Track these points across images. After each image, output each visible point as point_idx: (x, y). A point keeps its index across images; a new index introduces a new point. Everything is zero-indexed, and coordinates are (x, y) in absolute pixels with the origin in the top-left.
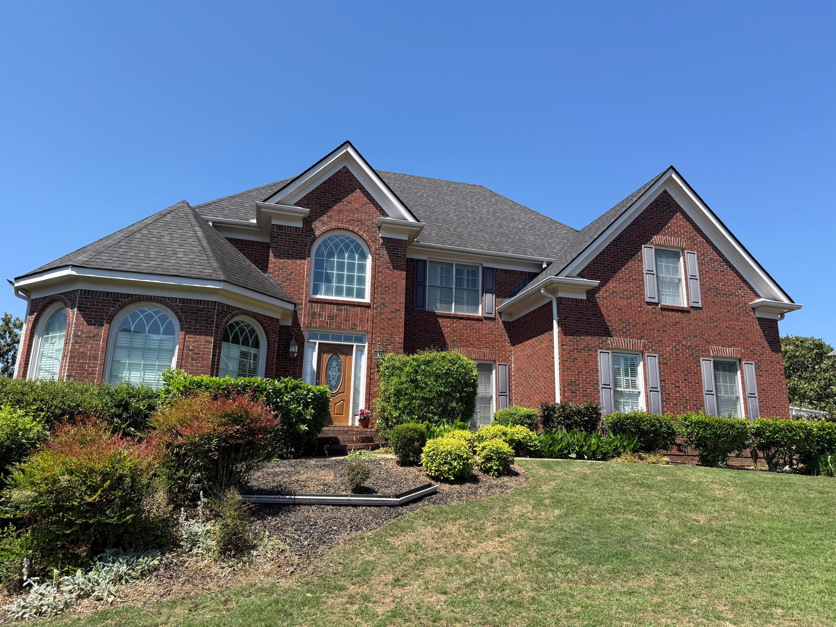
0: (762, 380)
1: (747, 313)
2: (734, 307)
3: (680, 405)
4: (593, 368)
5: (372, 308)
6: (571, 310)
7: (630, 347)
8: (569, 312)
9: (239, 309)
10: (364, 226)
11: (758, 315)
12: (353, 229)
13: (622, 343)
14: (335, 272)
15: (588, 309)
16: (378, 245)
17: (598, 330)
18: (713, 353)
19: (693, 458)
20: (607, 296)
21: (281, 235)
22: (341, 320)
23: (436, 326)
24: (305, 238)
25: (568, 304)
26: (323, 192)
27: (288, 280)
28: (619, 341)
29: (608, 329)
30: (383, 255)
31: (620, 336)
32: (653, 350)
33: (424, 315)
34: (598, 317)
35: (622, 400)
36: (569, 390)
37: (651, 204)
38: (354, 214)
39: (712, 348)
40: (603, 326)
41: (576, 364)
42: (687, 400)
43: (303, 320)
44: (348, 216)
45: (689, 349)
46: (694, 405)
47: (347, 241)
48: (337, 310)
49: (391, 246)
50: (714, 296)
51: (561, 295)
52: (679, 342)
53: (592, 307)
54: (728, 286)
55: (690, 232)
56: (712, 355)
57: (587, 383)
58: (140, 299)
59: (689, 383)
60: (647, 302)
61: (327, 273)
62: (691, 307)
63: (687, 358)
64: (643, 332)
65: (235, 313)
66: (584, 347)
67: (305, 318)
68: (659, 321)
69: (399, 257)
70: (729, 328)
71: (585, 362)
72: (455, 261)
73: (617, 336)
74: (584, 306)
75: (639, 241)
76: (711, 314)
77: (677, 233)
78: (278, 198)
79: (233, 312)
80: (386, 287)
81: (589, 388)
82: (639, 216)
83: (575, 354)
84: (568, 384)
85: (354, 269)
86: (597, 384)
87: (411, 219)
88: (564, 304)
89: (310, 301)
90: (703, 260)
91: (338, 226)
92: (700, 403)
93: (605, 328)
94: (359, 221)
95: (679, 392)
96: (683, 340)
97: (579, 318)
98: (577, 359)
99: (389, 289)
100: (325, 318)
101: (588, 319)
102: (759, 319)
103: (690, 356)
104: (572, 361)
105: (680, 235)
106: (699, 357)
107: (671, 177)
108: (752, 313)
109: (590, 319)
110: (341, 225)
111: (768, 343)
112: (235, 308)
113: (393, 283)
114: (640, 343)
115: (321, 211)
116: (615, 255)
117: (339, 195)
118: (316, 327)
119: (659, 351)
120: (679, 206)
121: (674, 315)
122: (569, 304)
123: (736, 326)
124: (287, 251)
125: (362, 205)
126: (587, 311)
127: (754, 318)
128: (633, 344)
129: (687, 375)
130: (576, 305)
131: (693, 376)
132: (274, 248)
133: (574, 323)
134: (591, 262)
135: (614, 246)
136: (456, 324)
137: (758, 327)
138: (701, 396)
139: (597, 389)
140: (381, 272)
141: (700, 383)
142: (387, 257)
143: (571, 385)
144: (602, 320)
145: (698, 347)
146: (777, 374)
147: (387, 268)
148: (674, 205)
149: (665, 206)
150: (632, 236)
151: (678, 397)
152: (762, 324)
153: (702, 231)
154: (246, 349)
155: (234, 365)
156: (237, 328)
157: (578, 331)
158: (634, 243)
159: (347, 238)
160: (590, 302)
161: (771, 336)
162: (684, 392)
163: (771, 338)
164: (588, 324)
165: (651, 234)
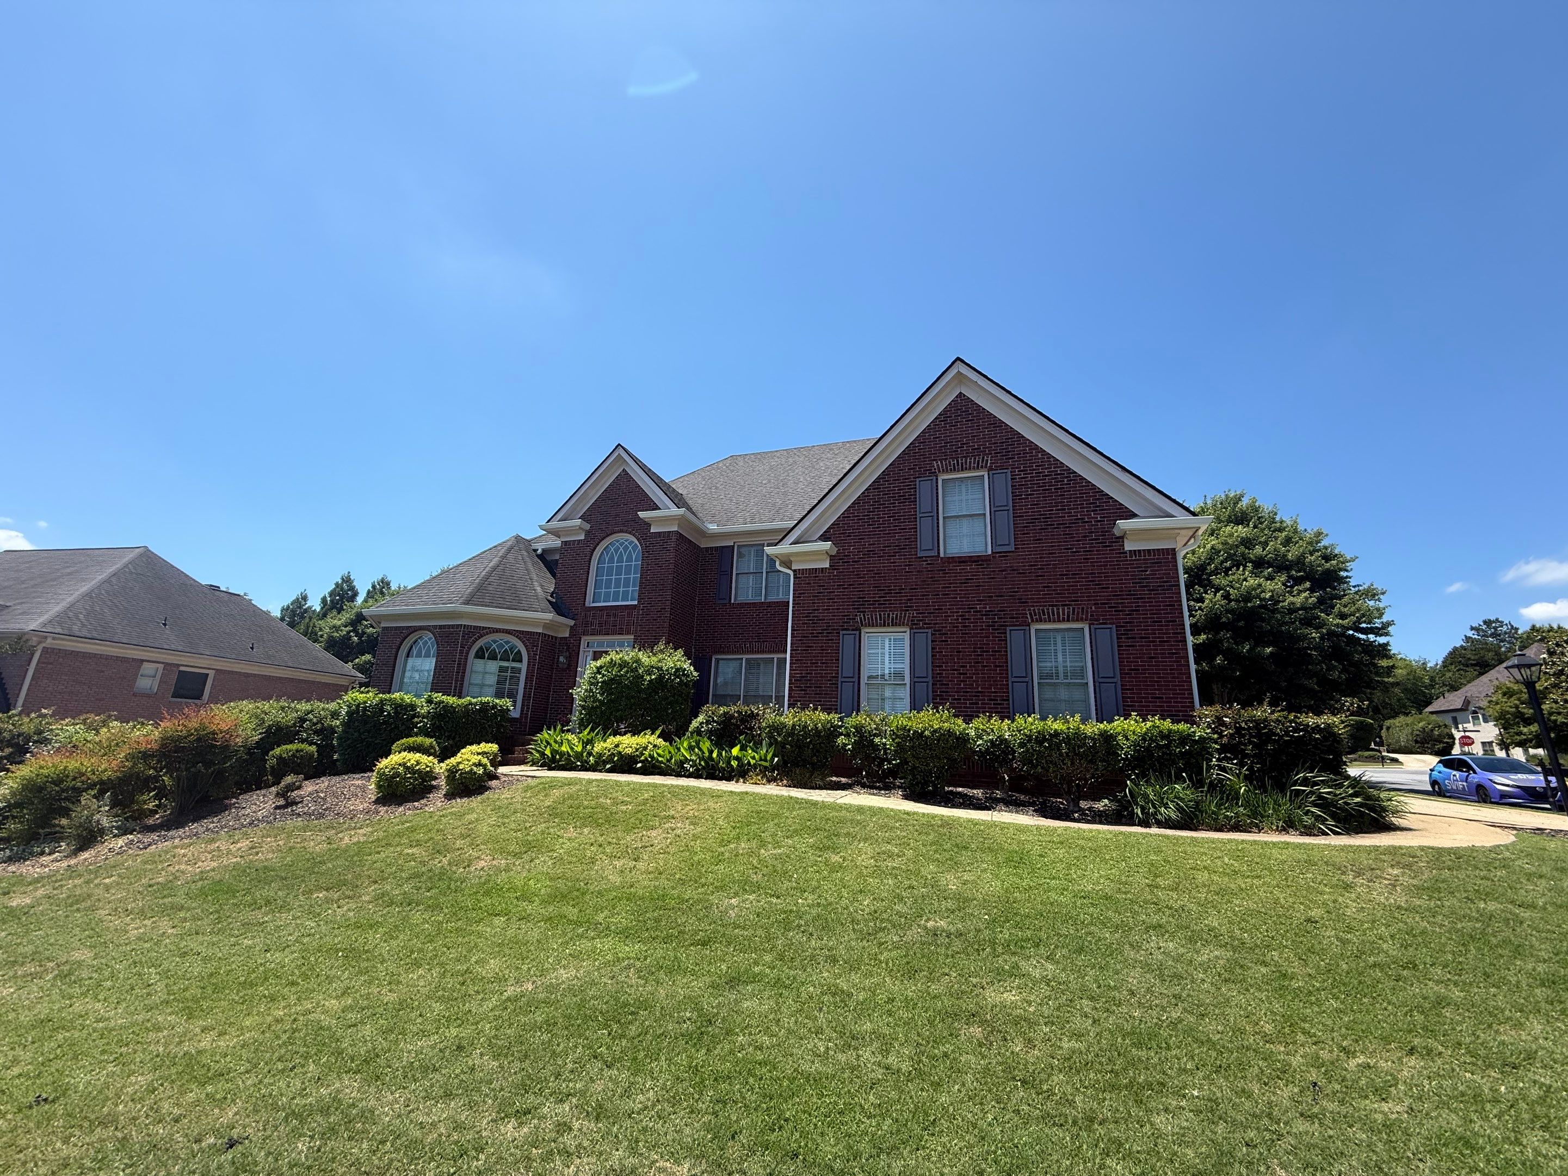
0: (1133, 653)
3: (964, 700)
4: (832, 657)
5: (638, 609)
6: (808, 584)
7: (889, 624)
8: (805, 587)
9: (489, 628)
11: (1130, 546)
12: (627, 530)
13: (876, 618)
14: (614, 577)
15: (832, 579)
16: (649, 541)
17: (843, 606)
18: (1033, 617)
21: (567, 551)
22: (610, 626)
23: (740, 618)
24: (586, 549)
25: (804, 577)
27: (568, 592)
28: (872, 617)
29: (859, 602)
31: (874, 610)
32: (925, 623)
33: (730, 607)
34: (845, 589)
35: (881, 697)
37: (936, 418)
38: (629, 514)
39: (1031, 610)
41: (810, 654)
42: (978, 692)
43: (578, 630)
45: (987, 615)
46: (991, 700)
47: (626, 543)
48: (608, 616)
49: (661, 540)
50: (1041, 529)
51: (799, 566)
54: (1069, 509)
55: (1002, 443)
56: (1031, 620)
57: (822, 677)
58: (416, 629)
59: (984, 666)
60: (920, 557)
61: (607, 579)
62: (995, 553)
63: (982, 629)
64: (911, 600)
65: (484, 633)
66: (822, 630)
67: (579, 627)
68: (938, 581)
69: (668, 551)
70: (1068, 575)
71: (822, 650)
72: (766, 540)
73: (870, 610)
74: (826, 576)
75: (913, 475)
77: (979, 449)
78: (560, 517)
79: (482, 632)
80: (654, 585)
81: (824, 684)
82: (915, 440)
83: (809, 640)
84: (797, 680)
85: (631, 571)
86: (837, 677)
87: (675, 508)
88: (799, 578)
89: (584, 610)
90: (1022, 479)
92: (1001, 696)
93: (854, 602)
95: (964, 681)
96: (977, 604)
97: (818, 593)
98: (811, 647)
99: (656, 587)
101: (830, 592)
102: (1132, 553)
103: (989, 626)
104: (804, 650)
105: (982, 452)
106: (1006, 625)
107: (959, 373)
108: (1118, 546)
109: (833, 592)
110: (615, 529)
112: (484, 628)
113: (661, 580)
114: (905, 616)
115: (601, 519)
116: (876, 502)
117: (617, 498)
118: (589, 636)
119: (936, 624)
120: (984, 409)
121: (963, 569)
122: (806, 577)
123: (1082, 571)
124: (570, 565)
126: (830, 582)
127: (1123, 553)
128: (892, 619)
129: (980, 655)
130: (816, 577)
131: (993, 655)
133: (811, 600)
134: (839, 517)
135: (874, 489)
136: (763, 614)
137: (1130, 567)
138: (1004, 685)
139: (836, 684)
140: (650, 570)
141: (1004, 667)
144: (851, 591)
145: (1004, 611)
148: (975, 410)
149: (959, 416)
150: (902, 470)
151: (963, 688)
152: (1141, 560)
153: (1023, 437)
154: (505, 664)
155: (492, 680)
156: (494, 646)
157: (815, 610)
158: (906, 479)
159: (626, 541)
160: (835, 569)
161: (1158, 578)
162: (974, 681)
163: (1157, 582)
164: (830, 599)
165: (934, 460)
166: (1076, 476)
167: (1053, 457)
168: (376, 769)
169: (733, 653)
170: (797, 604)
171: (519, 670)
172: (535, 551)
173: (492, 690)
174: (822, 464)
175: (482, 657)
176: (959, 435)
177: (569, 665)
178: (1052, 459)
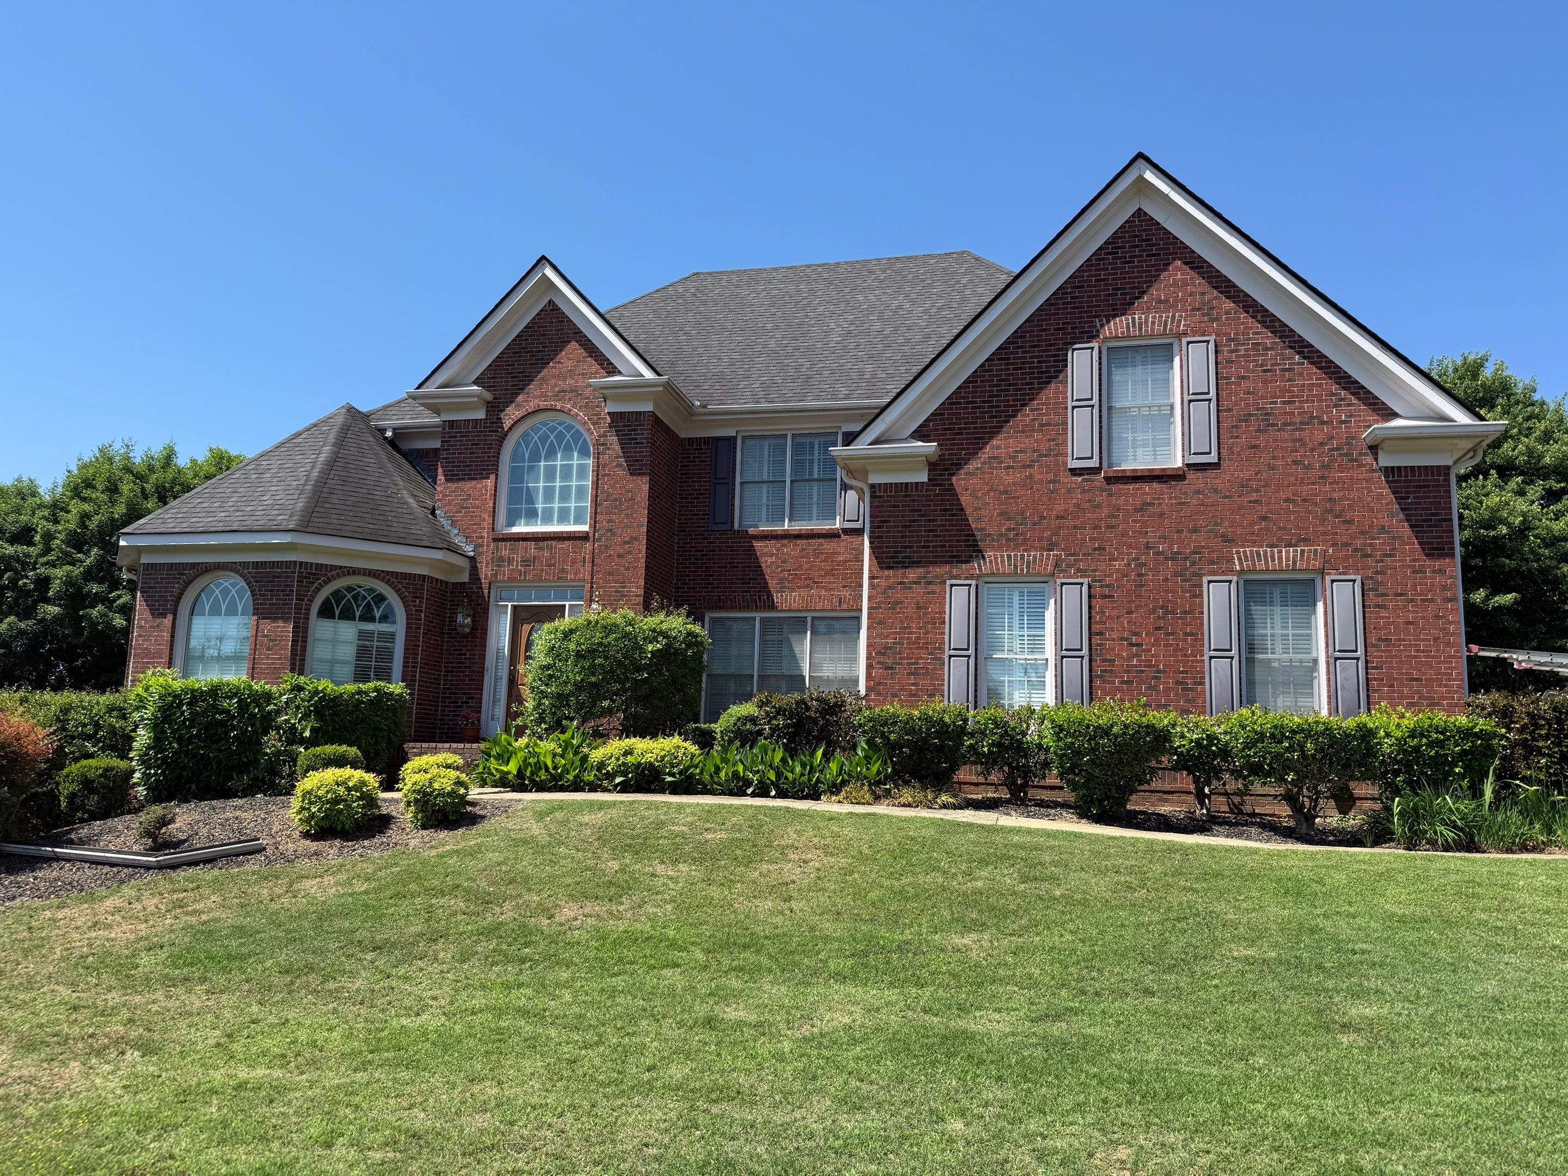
0: (1382, 618)
1: (1352, 460)
2: (1313, 450)
3: (1138, 683)
4: (934, 618)
5: (591, 539)
6: (894, 506)
7: (1022, 570)
8: (890, 511)
9: (341, 567)
10: (582, 399)
11: (1386, 460)
12: (563, 407)
13: (1003, 561)
14: (541, 484)
15: (932, 500)
16: (603, 427)
17: (950, 541)
18: (1241, 564)
19: (1165, 796)
20: (977, 469)
21: (455, 437)
22: (542, 565)
23: (750, 554)
24: (489, 436)
25: (888, 496)
26: (516, 353)
27: (463, 508)
28: (996, 558)
29: (973, 535)
30: (611, 444)
31: (1000, 548)
32: (1079, 570)
33: (730, 538)
34: (953, 515)
35: (1006, 679)
36: (879, 663)
37: (1100, 249)
38: (565, 379)
39: (1238, 553)
40: (963, 530)
41: (898, 613)
42: (1159, 671)
43: (485, 572)
44: (556, 385)
45: (1172, 559)
46: (1178, 683)
47: (560, 428)
48: (535, 548)
49: (625, 426)
50: (1259, 431)
51: (874, 479)
52: (1148, 548)
53: (942, 495)
54: (1301, 402)
55: (1203, 294)
56: (1238, 568)
57: (918, 648)
58: (208, 569)
59: (1168, 634)
60: (1071, 470)
61: (528, 487)
62: (1188, 465)
63: (1166, 580)
64: (1058, 535)
65: (332, 575)
66: (919, 578)
67: (487, 567)
68: (1099, 506)
69: (638, 443)
70: (1293, 501)
71: (919, 608)
72: (789, 429)
73: (993, 548)
74: (923, 496)
75: (1061, 339)
76: (1245, 475)
77: (1166, 301)
78: (441, 378)
79: (329, 574)
80: (616, 500)
81: (922, 658)
82: (1066, 282)
83: (898, 593)
84: (879, 653)
85: (571, 475)
86: (941, 649)
87: (648, 374)
88: (880, 497)
89: (494, 540)
90: (1231, 352)
91: (539, 406)
92: (1192, 678)
93: (968, 535)
94: (572, 391)
95: (1137, 655)
96: (1159, 543)
97: (910, 521)
98: (901, 603)
99: (621, 503)
100: (517, 565)
101: (929, 521)
102: (1389, 471)
103: (1176, 574)
104: (890, 609)
105: (1172, 306)
106: (1201, 576)
107: (1141, 179)
108: (1369, 459)
109: (934, 520)
110: (543, 404)
111: (1411, 526)
112: (333, 568)
113: (627, 491)
114: (1048, 559)
115: (514, 385)
116: (1001, 380)
117: (541, 351)
118: (503, 581)
119: (1095, 571)
120: (1175, 238)
121: (1138, 489)
122: (890, 496)
123: (1316, 495)
124: (463, 462)
125: (578, 362)
126: (930, 506)
127: (1375, 471)
128: (1028, 562)
129: (1163, 618)
130: (906, 496)
131: (1181, 618)
132: (444, 458)
133: (899, 532)
134: (943, 404)
135: (1000, 359)
136: (790, 549)
137: (1386, 491)
138: (1197, 661)
139: (940, 659)
140: (608, 475)
141: (1197, 635)
142: (617, 447)
143: (884, 654)
144: (962, 520)
145: (1199, 553)
146: (1432, 600)
147: (617, 466)
148: (1162, 239)
149: (1137, 246)
150: (1045, 330)
151: (1136, 666)
152: (1400, 481)
153: (1235, 286)
154: (370, 627)
155: (348, 652)
156: (349, 596)
157: (906, 547)
158: (1051, 345)
159: (560, 424)
160: (937, 485)
161: (1423, 509)
162: (1153, 656)
163: (1422, 515)
164: (930, 531)
165: (1096, 316)
166: (1312, 352)
167: (1280, 321)
168: (298, 791)
169: (741, 608)
170: (878, 537)
171: (392, 635)
172: (382, 431)
173: (349, 670)
174: (860, 298)
175: (332, 616)
176: (1135, 278)
177: (474, 628)
178: (1277, 324)
